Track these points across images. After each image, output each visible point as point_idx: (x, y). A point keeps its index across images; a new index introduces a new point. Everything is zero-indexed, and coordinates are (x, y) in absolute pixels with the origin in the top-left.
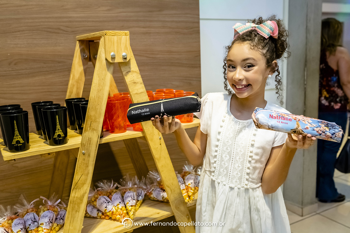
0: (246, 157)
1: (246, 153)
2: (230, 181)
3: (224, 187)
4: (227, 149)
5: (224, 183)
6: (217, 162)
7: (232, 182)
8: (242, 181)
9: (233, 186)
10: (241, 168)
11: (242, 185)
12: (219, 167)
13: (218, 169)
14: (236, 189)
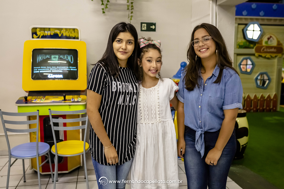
0: (156, 106)
1: (156, 104)
2: (151, 120)
3: (149, 124)
4: (146, 105)
5: (148, 122)
6: (142, 113)
7: (152, 121)
8: (157, 119)
9: (153, 122)
10: (155, 112)
11: (157, 121)
12: (143, 115)
13: (143, 117)
14: (155, 123)
